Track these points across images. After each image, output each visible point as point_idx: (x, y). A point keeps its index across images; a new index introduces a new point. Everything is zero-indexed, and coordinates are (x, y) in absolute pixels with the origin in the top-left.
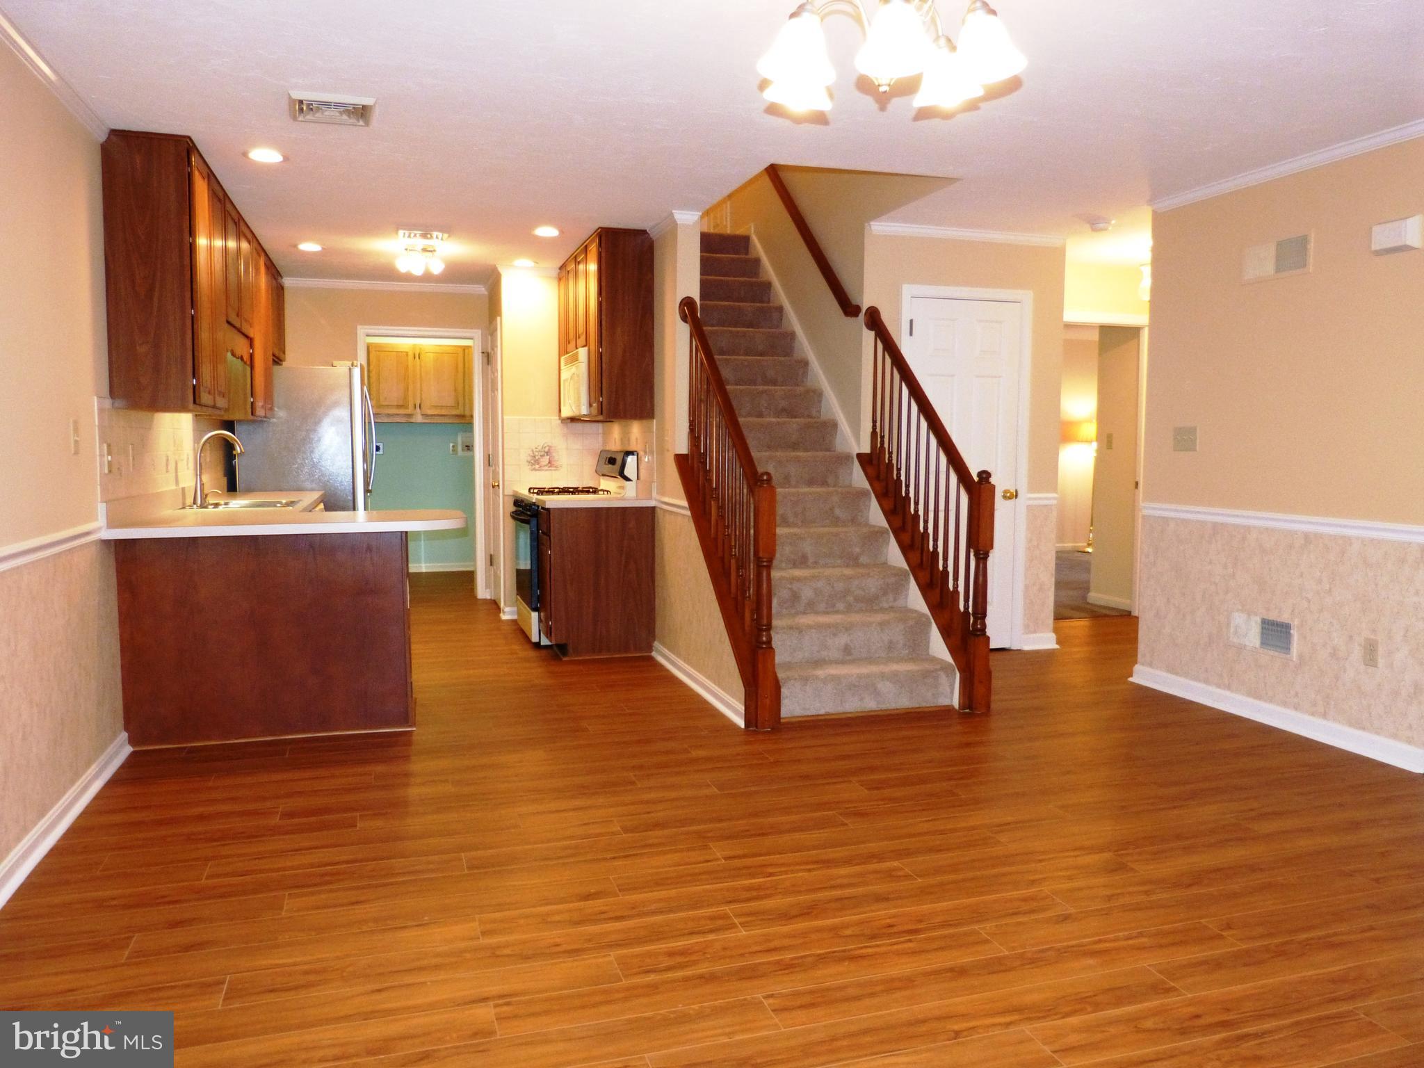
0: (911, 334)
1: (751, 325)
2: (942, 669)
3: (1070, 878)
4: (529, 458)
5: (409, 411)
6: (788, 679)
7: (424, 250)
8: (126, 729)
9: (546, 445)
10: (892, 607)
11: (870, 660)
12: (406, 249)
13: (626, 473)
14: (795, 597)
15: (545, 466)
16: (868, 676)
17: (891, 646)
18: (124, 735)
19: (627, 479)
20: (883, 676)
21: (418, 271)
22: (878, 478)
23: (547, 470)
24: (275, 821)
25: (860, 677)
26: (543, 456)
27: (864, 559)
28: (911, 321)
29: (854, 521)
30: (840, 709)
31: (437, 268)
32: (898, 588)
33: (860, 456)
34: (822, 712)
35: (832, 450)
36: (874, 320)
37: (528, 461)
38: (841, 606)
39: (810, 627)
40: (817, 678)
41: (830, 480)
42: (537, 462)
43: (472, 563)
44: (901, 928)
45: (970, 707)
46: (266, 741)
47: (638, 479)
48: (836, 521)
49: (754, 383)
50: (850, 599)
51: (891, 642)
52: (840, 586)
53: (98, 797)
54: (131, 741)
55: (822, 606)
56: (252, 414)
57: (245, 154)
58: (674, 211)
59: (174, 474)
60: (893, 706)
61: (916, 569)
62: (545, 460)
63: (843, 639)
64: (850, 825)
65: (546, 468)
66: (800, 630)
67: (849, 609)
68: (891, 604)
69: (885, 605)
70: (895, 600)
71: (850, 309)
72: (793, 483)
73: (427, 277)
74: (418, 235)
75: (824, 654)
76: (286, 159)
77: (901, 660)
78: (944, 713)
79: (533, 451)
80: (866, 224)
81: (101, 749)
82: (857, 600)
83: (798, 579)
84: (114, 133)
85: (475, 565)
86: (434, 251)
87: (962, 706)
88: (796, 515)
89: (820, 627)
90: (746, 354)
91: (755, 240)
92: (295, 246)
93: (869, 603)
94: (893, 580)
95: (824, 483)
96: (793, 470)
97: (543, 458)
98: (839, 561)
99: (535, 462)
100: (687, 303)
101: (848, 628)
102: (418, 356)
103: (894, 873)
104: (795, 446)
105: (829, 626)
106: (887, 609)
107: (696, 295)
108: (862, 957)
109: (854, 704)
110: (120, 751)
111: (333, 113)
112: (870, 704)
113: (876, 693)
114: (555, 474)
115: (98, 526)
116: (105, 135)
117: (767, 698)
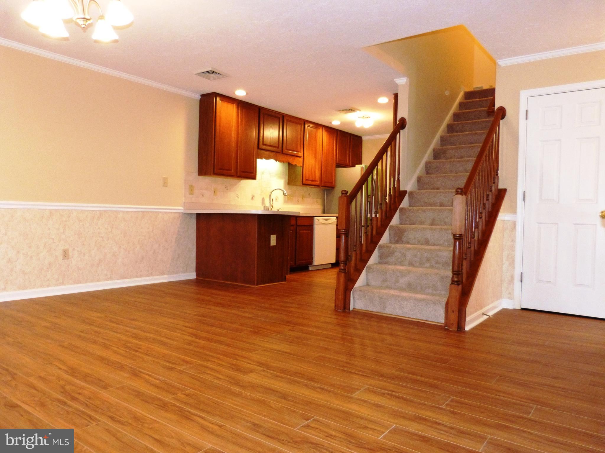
0: (527, 118)
18: (195, 273)
28: (527, 111)
51: (433, 285)
54: (197, 276)
55: (417, 264)
58: (394, 80)
81: (176, 272)
84: (202, 96)
100: (402, 120)
105: (400, 271)
107: (405, 116)
110: (189, 276)
115: (181, 209)
116: (200, 97)
117: (340, 295)
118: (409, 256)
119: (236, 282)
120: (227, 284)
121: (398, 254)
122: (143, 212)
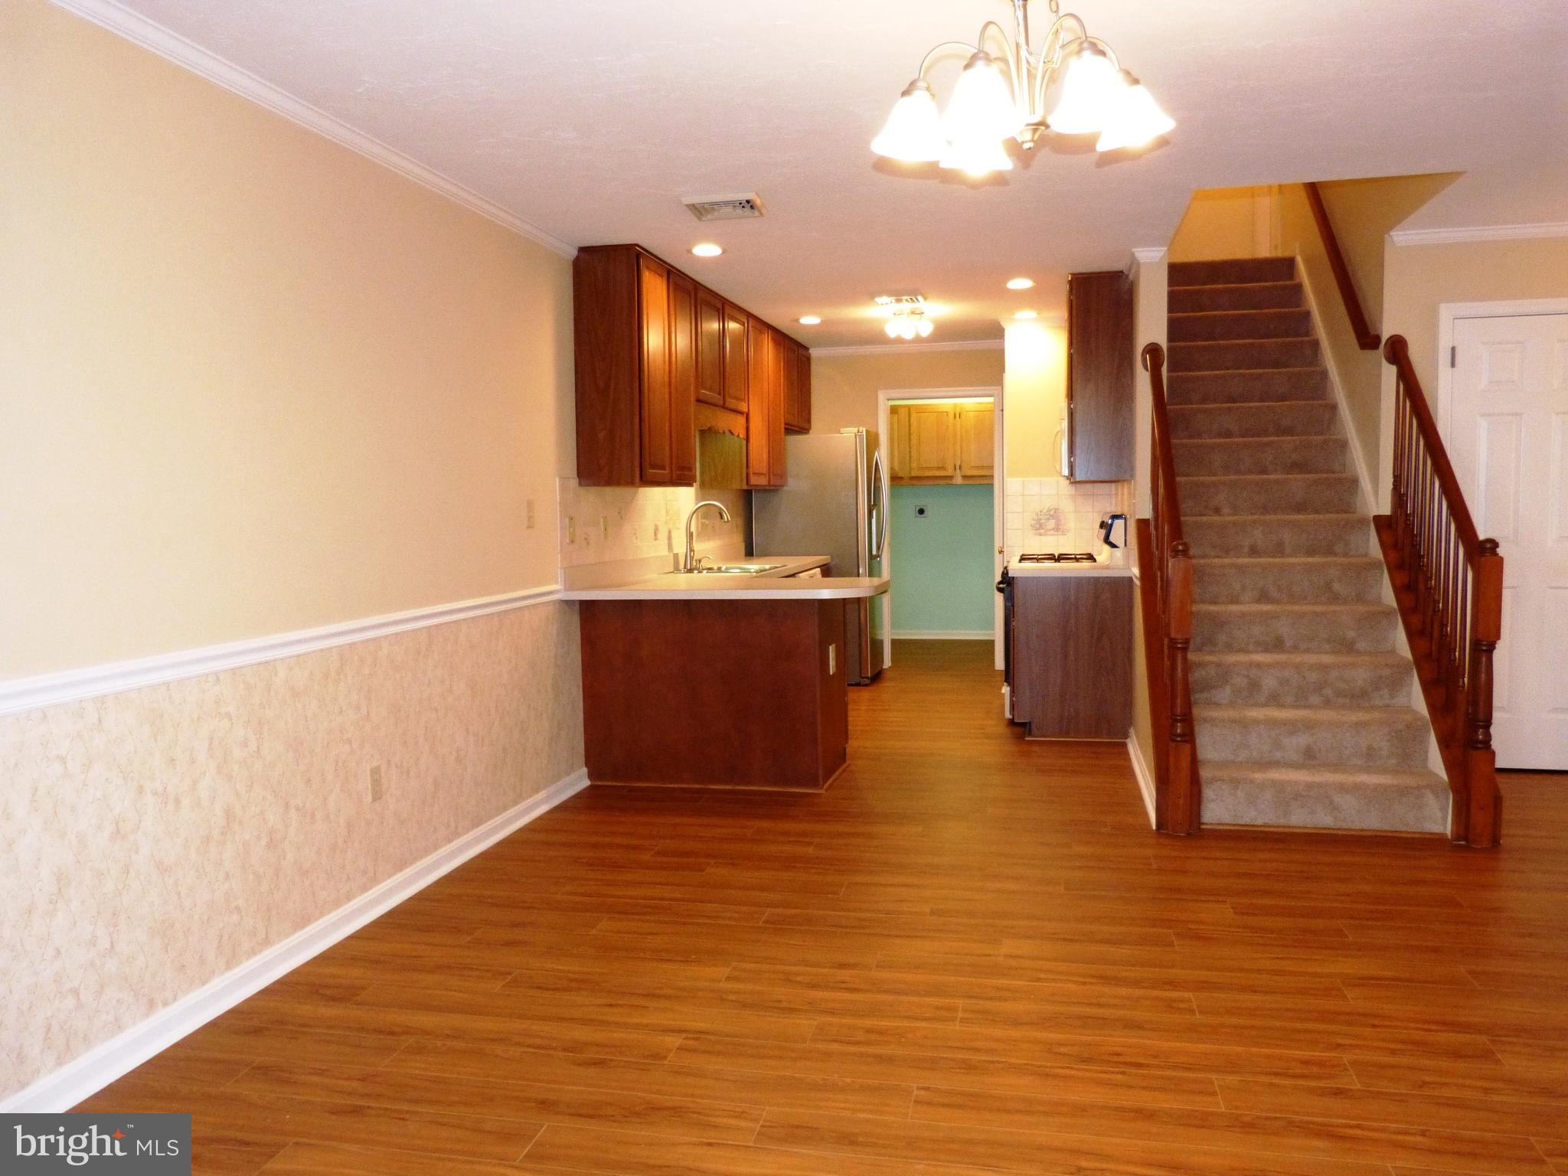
0: (1453, 365)
1: (1276, 364)
2: (1428, 786)
3: (1393, 1052)
4: (1033, 522)
5: (949, 473)
6: (1215, 779)
7: (913, 313)
8: (587, 765)
9: (1052, 508)
10: (1388, 706)
11: (1338, 766)
12: (895, 314)
13: (1112, 539)
14: (1254, 686)
15: (1050, 530)
16: (1320, 785)
17: (1370, 753)
18: (585, 770)
19: (1113, 546)
20: (1342, 788)
21: (909, 335)
22: (1395, 546)
23: (1053, 535)
24: (646, 857)
25: (1310, 786)
26: (1049, 519)
27: (1361, 645)
28: (1453, 349)
29: (1360, 598)
30: (1282, 821)
31: (926, 329)
32: (1396, 683)
33: (1378, 520)
34: (1260, 822)
35: (1351, 511)
36: (1397, 351)
37: (1031, 525)
38: (1315, 699)
39: (1257, 722)
40: (1252, 782)
41: (1339, 548)
42: (1041, 526)
43: (991, 632)
44: (1129, 1059)
45: (1466, 839)
46: (682, 788)
47: (1126, 545)
48: (1335, 598)
49: (1266, 433)
50: (1328, 692)
51: (1370, 748)
52: (1313, 676)
53: (540, 818)
54: (591, 776)
55: (1290, 699)
56: (747, 484)
57: (689, 251)
58: (1134, 250)
59: (666, 542)
60: (1358, 825)
61: (1422, 659)
62: (1052, 524)
63: (1302, 740)
64: (1176, 947)
65: (1052, 532)
66: (1244, 725)
67: (1327, 703)
68: (1387, 702)
69: (1378, 702)
70: (1392, 697)
71: (1367, 338)
72: (1288, 551)
73: (918, 340)
74: (894, 301)
75: (1278, 755)
76: (724, 252)
77: (1384, 771)
78: (1430, 843)
79: (1037, 514)
80: (1386, 236)
81: (558, 777)
82: (1339, 693)
83: (1259, 665)
84: (583, 250)
85: (994, 635)
86: (923, 313)
87: (1457, 836)
88: (1279, 590)
89: (1272, 723)
90: (1262, 400)
91: (1299, 260)
92: (797, 321)
93: (1358, 698)
94: (1386, 672)
95: (1330, 551)
96: (1287, 536)
97: (1048, 521)
98: (1327, 646)
99: (1039, 527)
100: (1153, 350)
101: (1309, 726)
102: (958, 415)
103: (1174, 1005)
104: (1300, 508)
105: (1285, 723)
106: (1380, 707)
107: (1162, 340)
108: (1055, 1076)
109: (1300, 818)
110: (579, 781)
111: (729, 210)
112: (1323, 820)
113: (1334, 808)
114: (1062, 539)
115: (556, 589)
116: (575, 253)
117: (1180, 798)
118: (1269, 682)
119: (748, 783)
120: (715, 791)
121: (1240, 681)
122: (499, 613)
